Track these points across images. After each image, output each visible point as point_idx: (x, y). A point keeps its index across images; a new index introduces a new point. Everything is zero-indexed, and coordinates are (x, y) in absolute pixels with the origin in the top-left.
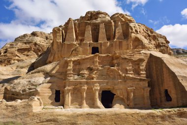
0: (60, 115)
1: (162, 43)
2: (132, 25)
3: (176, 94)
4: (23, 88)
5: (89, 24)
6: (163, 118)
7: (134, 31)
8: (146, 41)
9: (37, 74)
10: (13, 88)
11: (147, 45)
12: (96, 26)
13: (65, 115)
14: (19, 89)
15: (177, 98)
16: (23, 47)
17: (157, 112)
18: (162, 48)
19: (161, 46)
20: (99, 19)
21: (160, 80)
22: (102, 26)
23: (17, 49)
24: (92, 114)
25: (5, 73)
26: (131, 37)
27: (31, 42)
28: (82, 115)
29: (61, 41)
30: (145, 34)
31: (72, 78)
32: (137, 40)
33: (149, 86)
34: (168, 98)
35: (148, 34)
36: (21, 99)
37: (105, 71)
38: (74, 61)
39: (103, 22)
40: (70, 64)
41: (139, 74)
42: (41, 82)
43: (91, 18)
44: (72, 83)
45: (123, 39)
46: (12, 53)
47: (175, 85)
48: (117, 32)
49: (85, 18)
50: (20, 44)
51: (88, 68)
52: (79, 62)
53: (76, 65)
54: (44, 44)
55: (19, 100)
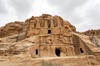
1: (74, 29)
2: (64, 21)
7: (65, 24)
8: (70, 28)
9: (25, 42)
11: (70, 30)
12: (49, 21)
15: (86, 51)
16: (11, 29)
18: (74, 31)
20: (48, 18)
21: (78, 44)
22: (52, 21)
23: (8, 29)
26: (64, 26)
27: (15, 27)
31: (43, 44)
32: (67, 27)
35: (70, 25)
37: (57, 41)
38: (43, 37)
39: (52, 19)
40: (42, 38)
41: (70, 42)
42: (29, 46)
43: (45, 17)
44: (43, 46)
45: (61, 27)
46: (5, 32)
47: (85, 46)
48: (58, 24)
49: (42, 17)
50: (9, 27)
51: (50, 40)
52: (46, 37)
53: (44, 38)
54: (21, 27)
55: (20, 55)
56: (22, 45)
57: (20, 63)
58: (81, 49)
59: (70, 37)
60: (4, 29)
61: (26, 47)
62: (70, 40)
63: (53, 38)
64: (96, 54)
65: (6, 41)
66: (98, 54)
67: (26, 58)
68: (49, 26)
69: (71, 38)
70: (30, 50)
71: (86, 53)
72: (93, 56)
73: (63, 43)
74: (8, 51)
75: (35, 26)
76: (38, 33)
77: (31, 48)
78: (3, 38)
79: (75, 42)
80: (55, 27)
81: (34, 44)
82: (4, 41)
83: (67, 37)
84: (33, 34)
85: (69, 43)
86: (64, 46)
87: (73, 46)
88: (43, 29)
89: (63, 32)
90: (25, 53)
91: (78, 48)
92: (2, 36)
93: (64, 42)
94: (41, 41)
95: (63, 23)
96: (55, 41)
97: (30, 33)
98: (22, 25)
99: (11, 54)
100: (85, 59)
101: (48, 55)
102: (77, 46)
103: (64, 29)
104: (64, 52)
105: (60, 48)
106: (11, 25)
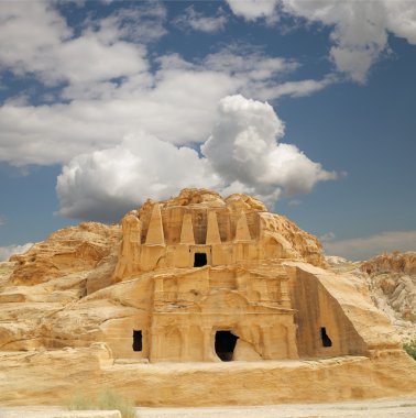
0: (149, 375)
1: (312, 248)
2: (264, 215)
3: (340, 336)
4: (75, 327)
5: (189, 212)
6: (321, 374)
7: (268, 226)
8: (287, 245)
9: (97, 302)
10: (58, 326)
11: (290, 252)
12: (201, 215)
13: (157, 375)
14: (67, 328)
15: (341, 342)
16: (63, 251)
17: (313, 365)
18: (311, 257)
19: (310, 254)
20: (204, 202)
21: (313, 312)
22: (212, 217)
23: (53, 254)
25: (35, 298)
26: (263, 237)
27: (78, 242)
29: (139, 241)
30: (286, 233)
31: (162, 309)
32: (274, 241)
33: (295, 322)
34: (327, 342)
35: (290, 232)
36: (73, 347)
37: (222, 297)
38: (166, 279)
39: (214, 209)
40: (160, 283)
41: (280, 303)
42: (107, 317)
43: (190, 200)
44: (163, 318)
45: (249, 241)
46: (44, 262)
47: (337, 320)
48: (238, 227)
49: (177, 199)
50: (58, 244)
51: (193, 292)
52: (175, 281)
53: (170, 286)
54: (100, 245)
55: (70, 349)
56: (82, 312)
57: (59, 379)
58: (323, 330)
59: (280, 279)
60: (41, 251)
61: (95, 322)
62: (281, 295)
64: (379, 352)
65: (41, 297)
66: (385, 351)
67: (83, 362)
68: (201, 238)
69: (283, 284)
70: (109, 331)
71: (341, 347)
72: (362, 361)
73: (248, 308)
74: (32, 333)
76: (153, 265)
77: (116, 326)
78: (33, 288)
80: (223, 239)
81: (128, 308)
83: (269, 280)
86: (254, 318)
87: (291, 318)
88: (175, 248)
89: (255, 258)
90: (93, 342)
91: (312, 328)
92: (34, 278)
93: (252, 301)
94: (157, 298)
95: (259, 225)
98: (107, 236)
99: (44, 344)
100: (327, 374)
101: (180, 355)
102: (310, 321)
103: (261, 247)
104: (252, 345)
105: (236, 326)
106: (67, 237)
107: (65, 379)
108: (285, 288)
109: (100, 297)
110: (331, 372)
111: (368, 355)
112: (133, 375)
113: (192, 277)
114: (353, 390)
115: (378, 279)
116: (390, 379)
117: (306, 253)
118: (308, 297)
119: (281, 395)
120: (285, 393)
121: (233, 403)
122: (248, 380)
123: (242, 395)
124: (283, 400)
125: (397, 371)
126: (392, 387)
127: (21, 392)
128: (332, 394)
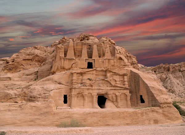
0: (74, 114)
1: (135, 62)
2: (117, 47)
3: (148, 99)
4: (39, 93)
5: (85, 44)
6: (142, 114)
7: (119, 52)
8: (126, 60)
9: (47, 82)
10: (31, 92)
11: (127, 63)
12: (90, 46)
13: (77, 114)
14: (35, 94)
15: (149, 101)
16: (26, 58)
17: (138, 110)
18: (134, 65)
19: (134, 64)
20: (90, 40)
21: (137, 89)
22: (95, 47)
24: (97, 113)
27: (33, 54)
28: (90, 113)
29: (63, 56)
30: (125, 55)
31: (76, 86)
32: (121, 59)
33: (130, 93)
34: (143, 101)
35: (127, 55)
37: (101, 81)
38: (78, 73)
39: (95, 43)
40: (75, 75)
41: (124, 84)
42: (53, 89)
43: (84, 39)
44: (77, 90)
45: (111, 58)
46: (18, 63)
47: (147, 93)
48: (106, 52)
49: (78, 38)
50: (24, 55)
51: (89, 79)
52: (81, 74)
53: (79, 76)
54: (43, 56)
55: (37, 102)
56: (41, 86)
57: (36, 115)
58: (141, 96)
59: (124, 75)
60: (16, 58)
61: (47, 91)
62: (125, 81)
63: (94, 76)
64: (164, 106)
65: (18, 79)
66: (166, 105)
67: (46, 108)
68: (90, 56)
69: (125, 77)
70: (54, 95)
71: (149, 103)
72: (158, 109)
73: (111, 86)
74: (20, 95)
75: (65, 55)
76: (70, 67)
77: (56, 93)
78: (14, 74)
79: (133, 85)
80: (100, 57)
81: (61, 85)
82: (16, 79)
83: (120, 75)
84: (61, 68)
85: (122, 86)
86: (113, 91)
87: (128, 91)
88: (79, 60)
89: (113, 66)
90: (46, 99)
91: (137, 96)
92: (14, 70)
93: (113, 83)
94: (74, 81)
95: (115, 51)
96: (97, 82)
97: (56, 67)
98: (46, 52)
99: (25, 100)
100: (144, 114)
101: (83, 106)
102: (136, 92)
103: (115, 61)
104: (113, 102)
105: (106, 94)
106: (28, 52)
107: (39, 115)
108: (126, 79)
109: (48, 80)
110: (146, 113)
111: (160, 106)
112: (67, 114)
113: (89, 73)
114: (154, 120)
115: (159, 75)
116: (167, 116)
117: (132, 64)
118: (135, 83)
119: (127, 123)
120: (128, 121)
121: (108, 125)
122: (114, 116)
123: (111, 122)
124: (127, 124)
125: (170, 113)
126: (169, 119)
127: (19, 120)
128: (147, 122)
